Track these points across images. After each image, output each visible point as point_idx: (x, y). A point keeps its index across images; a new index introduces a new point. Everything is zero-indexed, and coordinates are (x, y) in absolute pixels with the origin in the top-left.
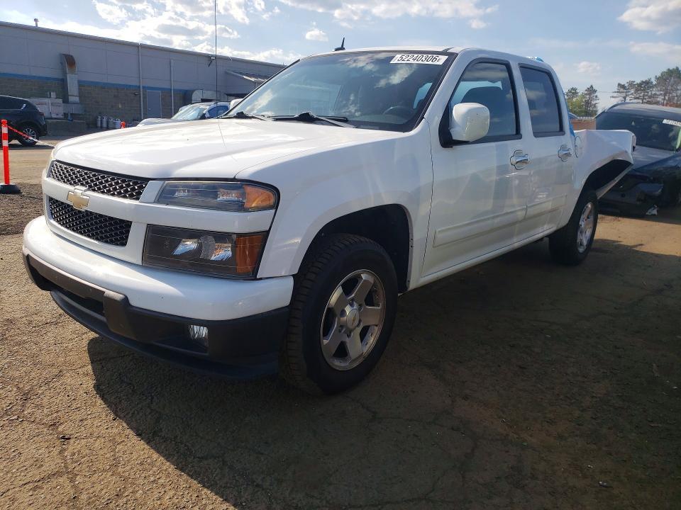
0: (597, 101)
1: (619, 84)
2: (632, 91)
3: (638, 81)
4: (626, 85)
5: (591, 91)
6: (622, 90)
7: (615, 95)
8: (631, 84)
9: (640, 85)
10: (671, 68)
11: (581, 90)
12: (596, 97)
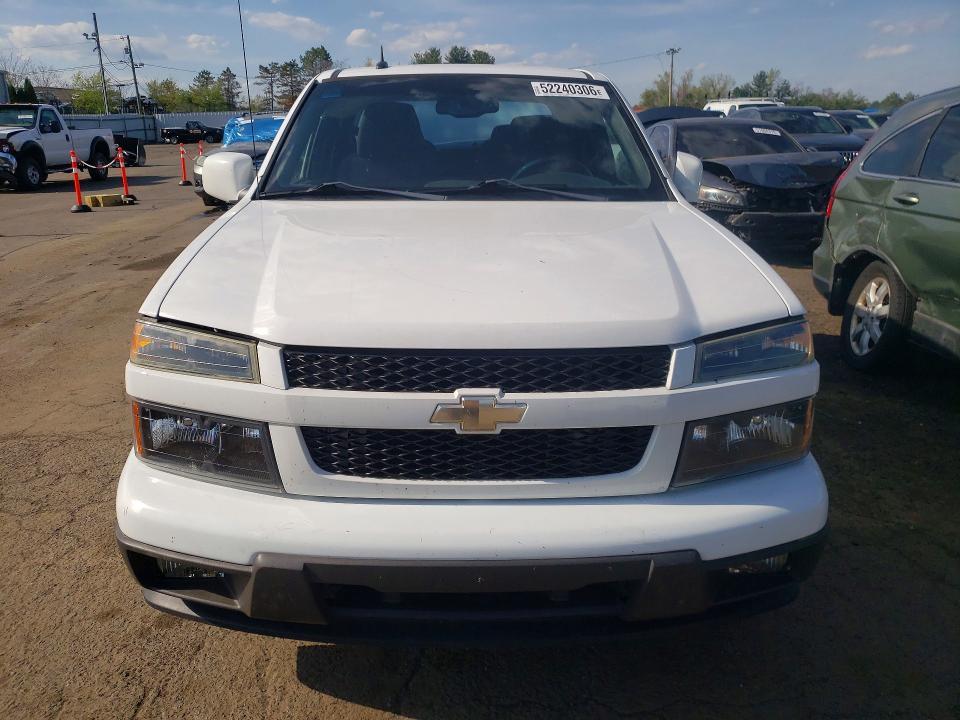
0: (239, 90)
1: (261, 67)
2: (278, 76)
3: (281, 63)
4: (269, 68)
5: (228, 75)
6: (265, 74)
7: (259, 80)
8: (274, 65)
9: (284, 68)
10: (315, 48)
11: (216, 74)
12: (237, 84)
